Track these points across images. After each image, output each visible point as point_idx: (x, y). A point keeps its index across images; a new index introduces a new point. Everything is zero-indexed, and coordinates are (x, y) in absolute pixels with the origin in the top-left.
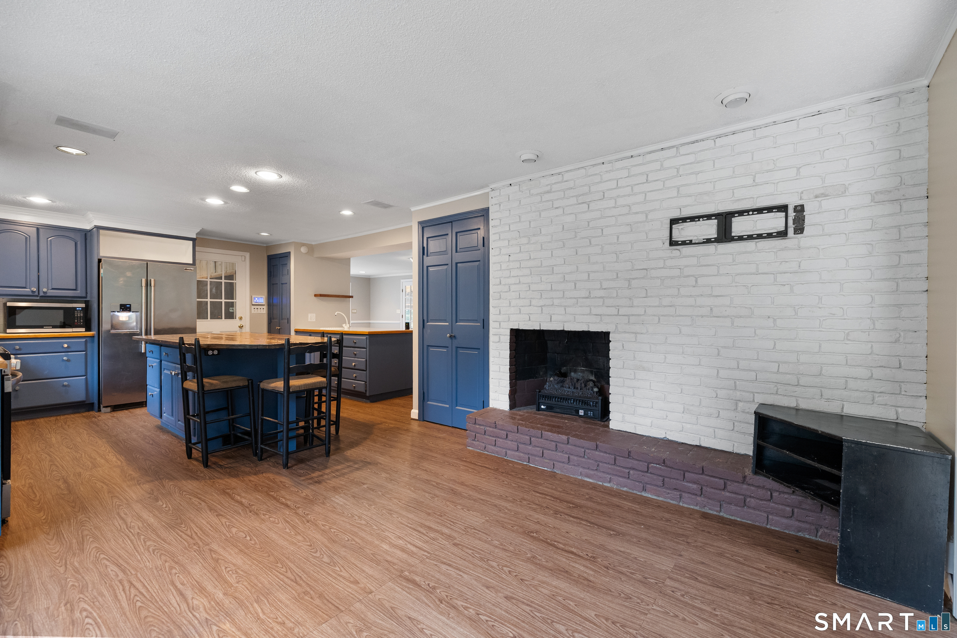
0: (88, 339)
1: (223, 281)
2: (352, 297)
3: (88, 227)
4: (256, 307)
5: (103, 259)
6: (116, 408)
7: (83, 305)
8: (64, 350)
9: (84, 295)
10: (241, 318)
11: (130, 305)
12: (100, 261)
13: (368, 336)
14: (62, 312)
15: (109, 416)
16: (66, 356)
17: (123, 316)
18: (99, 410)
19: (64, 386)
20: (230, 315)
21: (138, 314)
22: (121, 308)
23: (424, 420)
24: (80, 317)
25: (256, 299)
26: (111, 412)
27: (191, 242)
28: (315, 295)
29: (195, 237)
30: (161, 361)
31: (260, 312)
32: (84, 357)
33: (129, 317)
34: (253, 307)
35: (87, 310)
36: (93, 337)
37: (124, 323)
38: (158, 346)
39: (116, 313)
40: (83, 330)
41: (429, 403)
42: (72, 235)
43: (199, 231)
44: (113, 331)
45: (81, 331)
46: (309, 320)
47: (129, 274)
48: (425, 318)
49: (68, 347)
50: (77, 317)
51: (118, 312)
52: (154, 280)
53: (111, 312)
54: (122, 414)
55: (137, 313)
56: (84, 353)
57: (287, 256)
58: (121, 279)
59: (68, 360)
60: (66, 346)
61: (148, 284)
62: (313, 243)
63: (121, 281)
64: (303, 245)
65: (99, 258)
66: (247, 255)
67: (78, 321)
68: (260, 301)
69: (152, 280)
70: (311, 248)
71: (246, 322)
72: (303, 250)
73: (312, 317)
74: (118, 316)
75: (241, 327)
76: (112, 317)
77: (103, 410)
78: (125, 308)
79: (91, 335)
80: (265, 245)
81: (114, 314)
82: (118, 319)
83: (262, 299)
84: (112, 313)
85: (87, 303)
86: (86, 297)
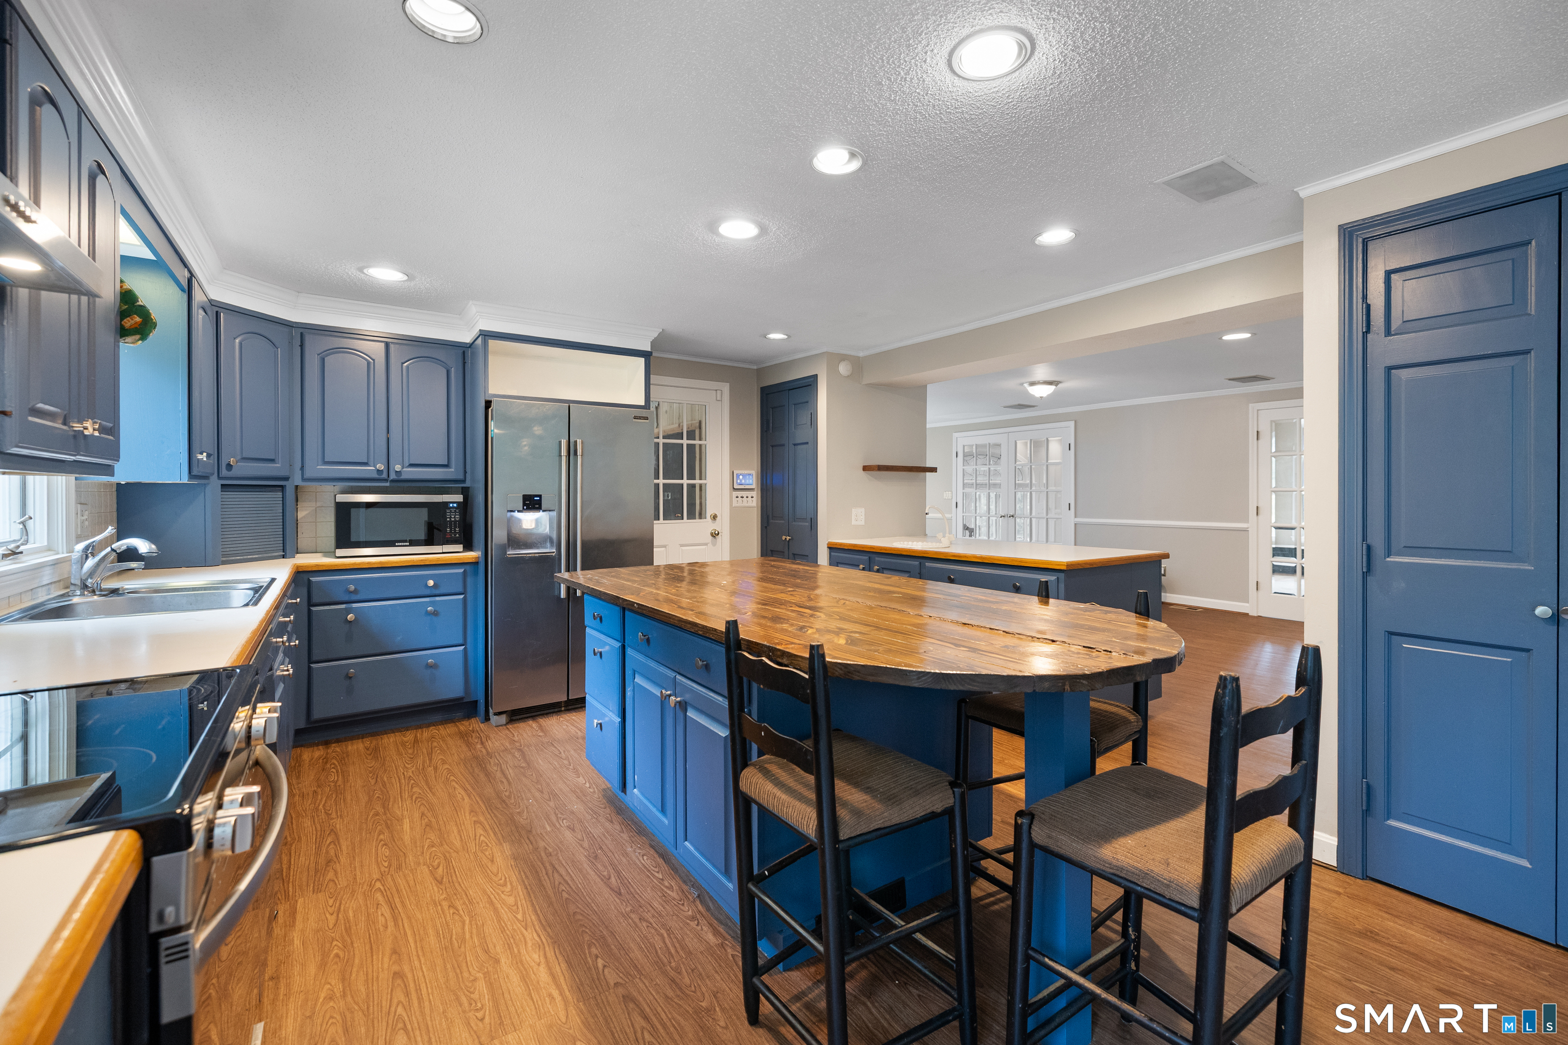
0: (468, 567)
1: (685, 442)
2: (934, 470)
3: (466, 337)
4: (740, 494)
5: (494, 400)
6: (517, 715)
7: (459, 498)
8: (428, 592)
9: (461, 477)
10: (714, 517)
11: (540, 496)
12: (488, 404)
13: (1062, 576)
14: (425, 511)
15: (504, 732)
16: (432, 604)
17: (529, 521)
18: (487, 719)
19: (429, 666)
20: (696, 511)
21: (554, 514)
22: (524, 504)
23: (1366, 877)
24: (455, 521)
25: (741, 477)
26: (507, 723)
27: (643, 360)
28: (865, 468)
29: (649, 349)
30: (623, 647)
31: (747, 505)
32: (461, 606)
33: (537, 521)
34: (735, 494)
35: (465, 507)
36: (475, 564)
37: (529, 533)
38: (617, 608)
39: (517, 514)
40: (459, 548)
41: (1392, 823)
42: (440, 354)
43: (656, 335)
44: (511, 552)
45: (454, 553)
46: (854, 522)
47: (538, 430)
48: (1377, 539)
49: (435, 586)
50: (451, 521)
51: (518, 511)
52: (582, 443)
53: (508, 511)
54: (527, 731)
55: (551, 513)
56: (462, 596)
57: (810, 383)
58: (525, 442)
59: (435, 614)
60: (431, 583)
61: (572, 451)
62: (861, 354)
63: (525, 445)
64: (843, 358)
65: (488, 399)
66: (726, 388)
67: (451, 530)
68: (748, 482)
69: (579, 441)
70: (859, 365)
71: (724, 525)
72: (844, 369)
73: (858, 516)
74: (520, 520)
75: (715, 535)
76: (510, 522)
77: (494, 719)
78: (532, 503)
79: (474, 560)
80: (755, 367)
81: (512, 516)
82: (521, 526)
83: (751, 477)
84: (509, 514)
85: (465, 492)
86: (464, 481)
